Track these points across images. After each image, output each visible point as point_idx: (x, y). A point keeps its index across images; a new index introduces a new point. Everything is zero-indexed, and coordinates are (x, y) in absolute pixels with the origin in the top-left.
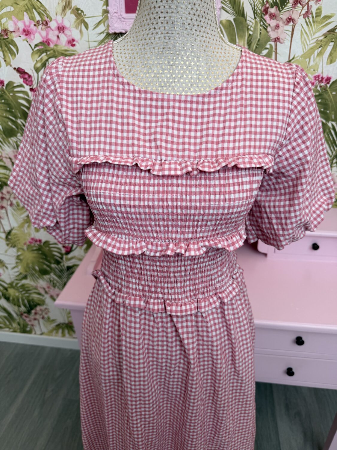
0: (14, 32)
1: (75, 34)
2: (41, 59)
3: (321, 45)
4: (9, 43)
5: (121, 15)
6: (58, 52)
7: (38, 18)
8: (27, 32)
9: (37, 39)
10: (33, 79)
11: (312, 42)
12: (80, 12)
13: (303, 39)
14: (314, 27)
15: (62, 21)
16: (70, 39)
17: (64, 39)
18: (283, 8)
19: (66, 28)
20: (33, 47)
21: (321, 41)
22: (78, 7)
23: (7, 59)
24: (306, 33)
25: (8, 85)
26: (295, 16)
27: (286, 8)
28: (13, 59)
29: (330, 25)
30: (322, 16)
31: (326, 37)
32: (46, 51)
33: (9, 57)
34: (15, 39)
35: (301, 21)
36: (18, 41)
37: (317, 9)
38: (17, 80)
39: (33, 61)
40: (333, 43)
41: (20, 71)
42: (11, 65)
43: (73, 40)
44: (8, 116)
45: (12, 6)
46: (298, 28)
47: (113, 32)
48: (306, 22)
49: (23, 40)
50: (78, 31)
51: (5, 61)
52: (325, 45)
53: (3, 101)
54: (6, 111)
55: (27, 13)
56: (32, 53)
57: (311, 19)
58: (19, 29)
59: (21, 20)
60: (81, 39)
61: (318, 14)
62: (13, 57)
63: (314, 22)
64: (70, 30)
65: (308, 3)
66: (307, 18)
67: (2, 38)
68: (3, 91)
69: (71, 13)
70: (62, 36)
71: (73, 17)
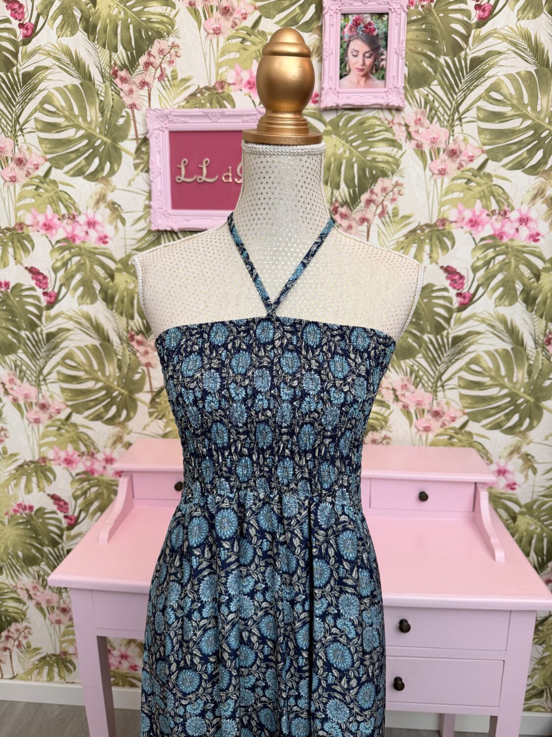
0: (32, 226)
1: (109, 230)
2: (63, 258)
3: (402, 247)
4: (24, 238)
5: (166, 211)
6: (85, 249)
7: (63, 211)
8: (48, 227)
9: (60, 234)
10: (49, 281)
11: (391, 243)
12: (116, 206)
13: (381, 240)
14: (393, 228)
15: (94, 216)
16: (102, 235)
17: (93, 235)
18: (354, 208)
19: (98, 223)
20: (54, 243)
21: (402, 242)
22: (115, 201)
23: (18, 257)
24: (384, 234)
25: (14, 288)
26: (369, 216)
27: (358, 207)
28: (26, 257)
29: (411, 225)
30: (400, 216)
31: (407, 238)
32: (70, 249)
33: (21, 255)
34: (31, 234)
35: (376, 221)
36: (35, 236)
37: (394, 209)
38: (28, 281)
39: (52, 260)
40: (415, 245)
41: (34, 272)
42: (22, 264)
43: (106, 237)
44: (8, 326)
45: (33, 197)
46: (373, 229)
47: (156, 228)
48: (383, 222)
49: (42, 235)
50: (112, 227)
51: (15, 259)
52: (407, 246)
53: (5, 307)
54: (8, 320)
55: (51, 206)
56: (52, 251)
57: (387, 219)
58: (38, 222)
59: (42, 212)
60: (116, 235)
61: (395, 214)
62: (26, 254)
63: (391, 222)
64: (103, 226)
65: (382, 203)
66: (383, 219)
67: (15, 232)
68: (6, 294)
69: (106, 207)
70: (92, 232)
71: (108, 212)
